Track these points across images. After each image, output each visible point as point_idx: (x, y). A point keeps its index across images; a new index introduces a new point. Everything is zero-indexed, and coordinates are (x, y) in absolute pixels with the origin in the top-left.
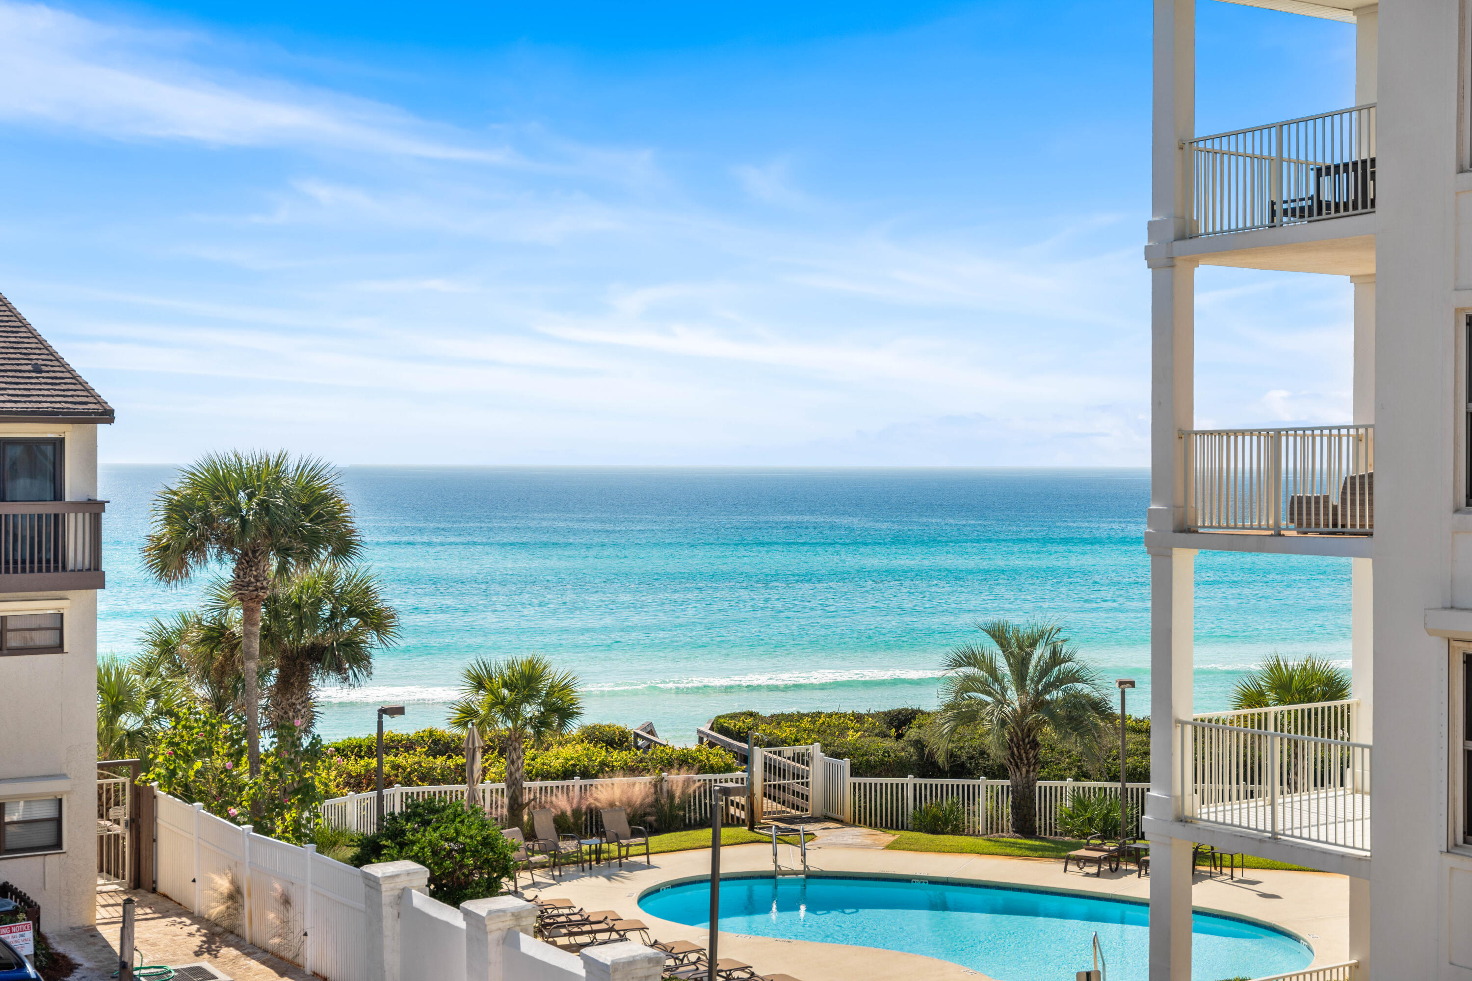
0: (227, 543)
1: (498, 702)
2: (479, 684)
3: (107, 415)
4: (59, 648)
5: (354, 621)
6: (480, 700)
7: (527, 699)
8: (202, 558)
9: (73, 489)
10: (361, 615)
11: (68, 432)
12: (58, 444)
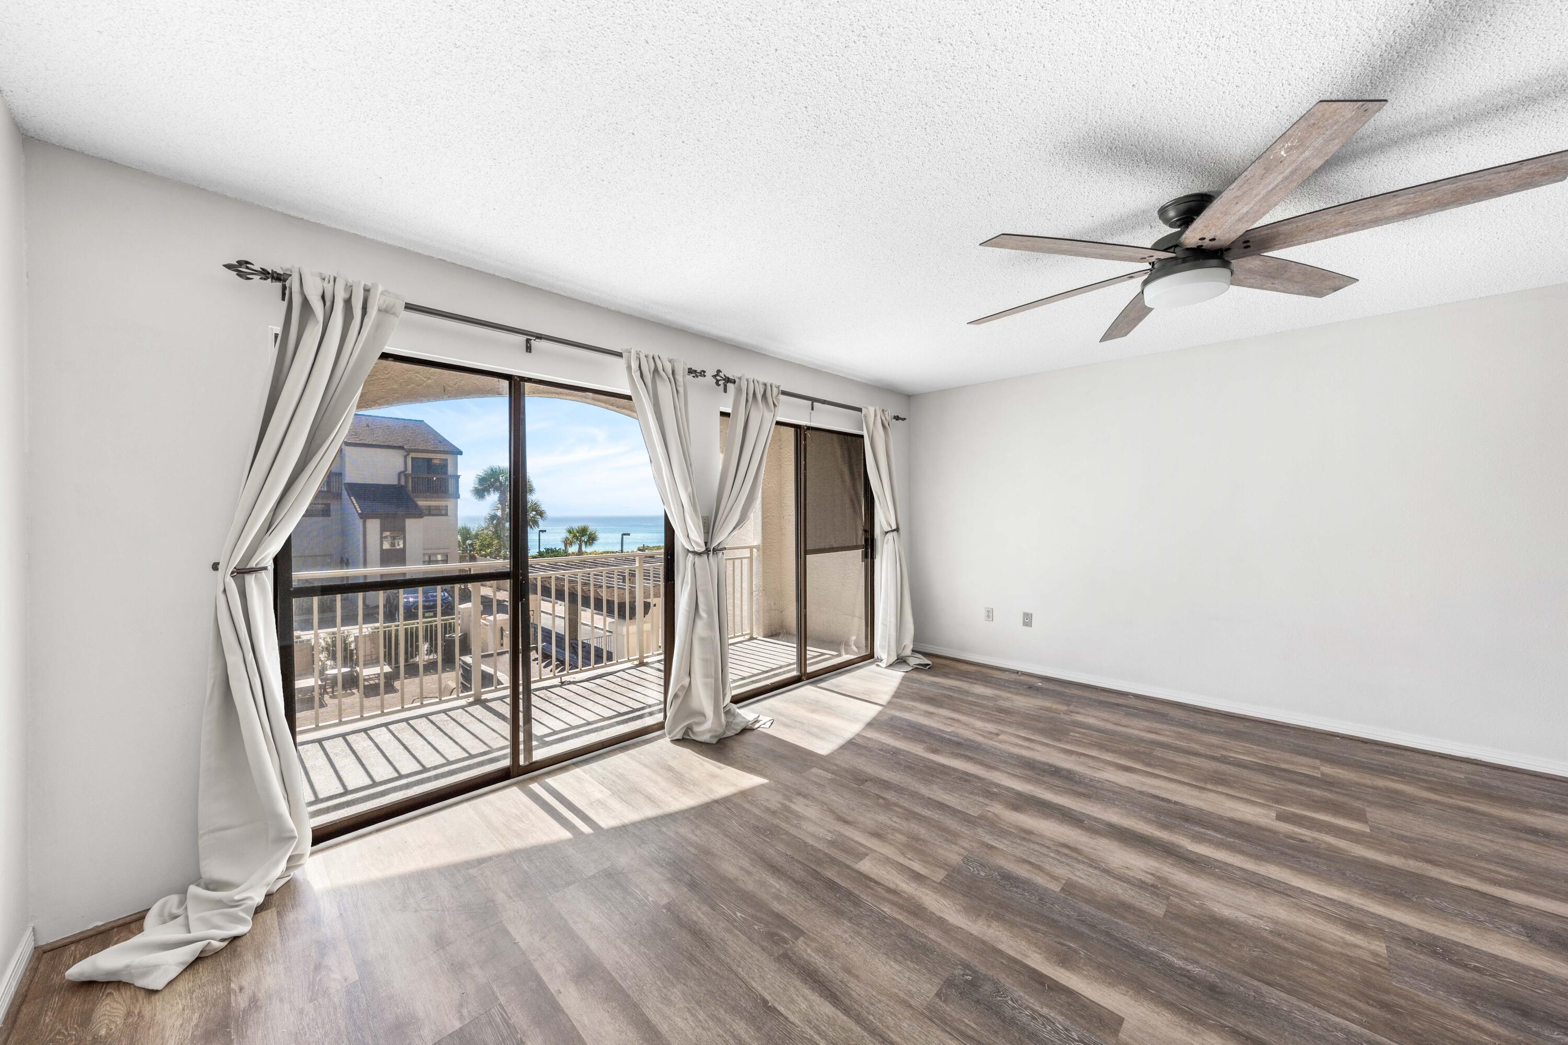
0: (496, 489)
1: (575, 536)
2: (570, 532)
3: (461, 453)
4: (446, 515)
5: (534, 513)
6: (570, 537)
7: (583, 536)
8: (489, 492)
9: (450, 471)
10: (536, 511)
11: (450, 458)
12: (447, 460)
